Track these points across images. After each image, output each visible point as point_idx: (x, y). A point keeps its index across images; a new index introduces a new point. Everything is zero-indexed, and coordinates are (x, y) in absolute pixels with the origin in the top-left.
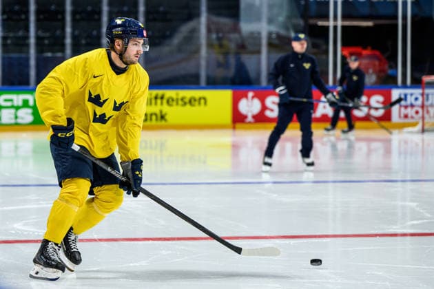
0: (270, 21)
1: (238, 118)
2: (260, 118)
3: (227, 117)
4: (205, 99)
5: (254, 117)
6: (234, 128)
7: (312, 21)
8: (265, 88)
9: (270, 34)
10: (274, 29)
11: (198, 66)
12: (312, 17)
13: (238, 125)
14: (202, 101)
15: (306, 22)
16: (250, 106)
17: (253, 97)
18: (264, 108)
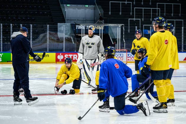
0: (66, 34)
1: (57, 60)
2: (63, 60)
3: (54, 60)
4: (48, 55)
5: (61, 60)
6: (56, 63)
7: (77, 35)
8: (64, 52)
9: (66, 38)
10: (67, 36)
11: (47, 46)
12: (77, 34)
13: (57, 62)
14: (48, 56)
15: (75, 35)
16: (60, 57)
17: (61, 55)
18: (64, 57)
